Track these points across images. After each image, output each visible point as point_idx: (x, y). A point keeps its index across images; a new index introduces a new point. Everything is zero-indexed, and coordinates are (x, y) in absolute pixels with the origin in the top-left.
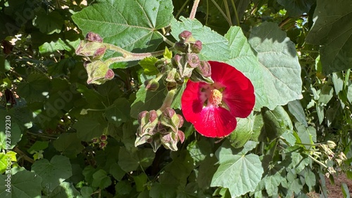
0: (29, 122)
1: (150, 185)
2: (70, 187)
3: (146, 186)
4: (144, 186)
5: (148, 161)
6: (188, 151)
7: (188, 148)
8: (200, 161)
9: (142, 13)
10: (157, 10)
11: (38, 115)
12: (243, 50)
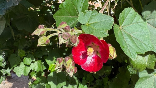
0: (64, 53)
1: (109, 83)
2: (77, 79)
3: (108, 83)
4: (107, 83)
5: (108, 72)
6: (127, 69)
7: (127, 67)
8: (134, 74)
9: (75, 10)
10: (82, 8)
11: (67, 50)
12: (135, 20)
